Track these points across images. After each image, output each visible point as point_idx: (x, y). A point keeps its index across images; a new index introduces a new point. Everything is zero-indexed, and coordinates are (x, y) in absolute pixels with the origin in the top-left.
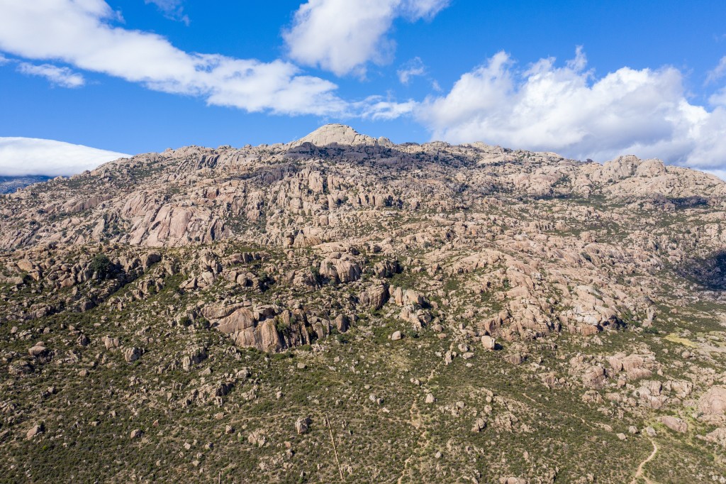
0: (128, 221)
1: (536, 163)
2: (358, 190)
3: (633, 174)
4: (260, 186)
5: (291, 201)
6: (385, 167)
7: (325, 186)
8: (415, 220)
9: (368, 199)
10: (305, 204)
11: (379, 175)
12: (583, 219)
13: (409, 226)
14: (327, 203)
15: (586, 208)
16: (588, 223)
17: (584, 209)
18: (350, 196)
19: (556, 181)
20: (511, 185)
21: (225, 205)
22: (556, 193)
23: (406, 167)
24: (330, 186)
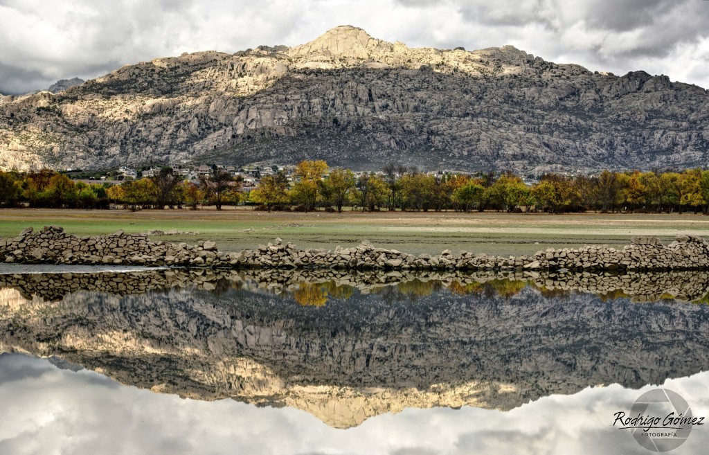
0: (215, 119)
1: (556, 76)
2: (395, 99)
3: (639, 89)
4: (317, 94)
5: (347, 106)
6: (408, 79)
7: (370, 95)
8: (437, 119)
9: (403, 106)
10: (358, 108)
11: (404, 87)
12: (564, 124)
13: (434, 121)
14: (374, 108)
15: (567, 116)
16: (567, 128)
17: (567, 117)
18: (390, 103)
19: (566, 95)
20: (521, 98)
21: (296, 109)
22: (562, 106)
23: (427, 79)
24: (374, 95)
